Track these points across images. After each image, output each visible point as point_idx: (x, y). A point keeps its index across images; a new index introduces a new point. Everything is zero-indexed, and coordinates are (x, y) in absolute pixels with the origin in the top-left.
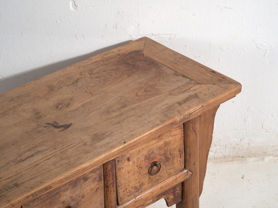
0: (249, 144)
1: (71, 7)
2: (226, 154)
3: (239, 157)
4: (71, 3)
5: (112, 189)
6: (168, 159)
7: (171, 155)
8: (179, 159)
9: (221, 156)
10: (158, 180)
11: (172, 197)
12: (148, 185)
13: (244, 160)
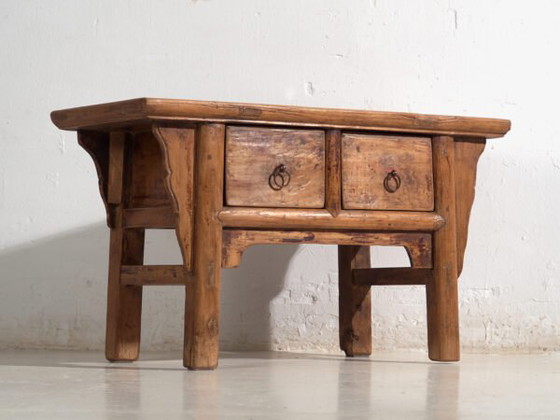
0: (553, 327)
1: (306, 92)
2: (520, 342)
3: (539, 348)
4: (306, 85)
5: (335, 176)
6: (410, 182)
7: (416, 177)
8: (426, 191)
9: (512, 345)
10: (397, 204)
11: (419, 253)
12: (381, 204)
13: (546, 353)
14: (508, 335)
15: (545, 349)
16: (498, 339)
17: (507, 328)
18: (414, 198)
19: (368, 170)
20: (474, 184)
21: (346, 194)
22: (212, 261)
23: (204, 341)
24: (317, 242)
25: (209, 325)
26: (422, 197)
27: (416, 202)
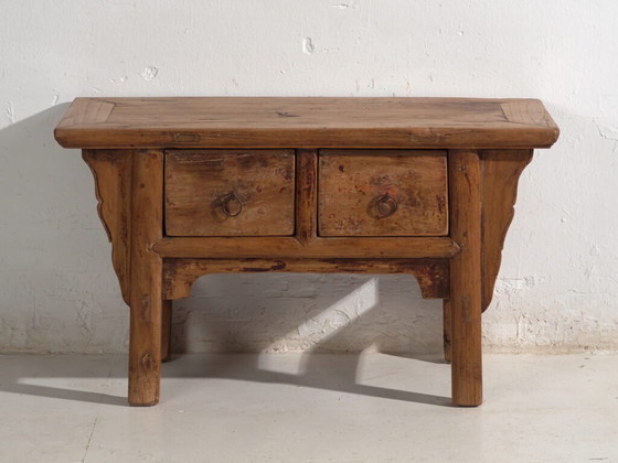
2: (557, 339)
6: (413, 203)
7: (422, 198)
8: (437, 214)
9: (548, 342)
10: (393, 229)
11: (430, 282)
12: (373, 229)
13: (588, 352)
14: (543, 332)
15: (586, 348)
16: (532, 337)
17: (542, 323)
18: (417, 222)
19: (354, 191)
20: (513, 202)
21: (323, 219)
22: (146, 295)
23: (138, 377)
24: (288, 271)
25: (144, 360)
26: (430, 221)
27: (421, 226)
